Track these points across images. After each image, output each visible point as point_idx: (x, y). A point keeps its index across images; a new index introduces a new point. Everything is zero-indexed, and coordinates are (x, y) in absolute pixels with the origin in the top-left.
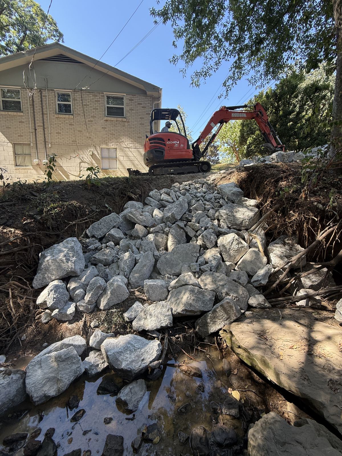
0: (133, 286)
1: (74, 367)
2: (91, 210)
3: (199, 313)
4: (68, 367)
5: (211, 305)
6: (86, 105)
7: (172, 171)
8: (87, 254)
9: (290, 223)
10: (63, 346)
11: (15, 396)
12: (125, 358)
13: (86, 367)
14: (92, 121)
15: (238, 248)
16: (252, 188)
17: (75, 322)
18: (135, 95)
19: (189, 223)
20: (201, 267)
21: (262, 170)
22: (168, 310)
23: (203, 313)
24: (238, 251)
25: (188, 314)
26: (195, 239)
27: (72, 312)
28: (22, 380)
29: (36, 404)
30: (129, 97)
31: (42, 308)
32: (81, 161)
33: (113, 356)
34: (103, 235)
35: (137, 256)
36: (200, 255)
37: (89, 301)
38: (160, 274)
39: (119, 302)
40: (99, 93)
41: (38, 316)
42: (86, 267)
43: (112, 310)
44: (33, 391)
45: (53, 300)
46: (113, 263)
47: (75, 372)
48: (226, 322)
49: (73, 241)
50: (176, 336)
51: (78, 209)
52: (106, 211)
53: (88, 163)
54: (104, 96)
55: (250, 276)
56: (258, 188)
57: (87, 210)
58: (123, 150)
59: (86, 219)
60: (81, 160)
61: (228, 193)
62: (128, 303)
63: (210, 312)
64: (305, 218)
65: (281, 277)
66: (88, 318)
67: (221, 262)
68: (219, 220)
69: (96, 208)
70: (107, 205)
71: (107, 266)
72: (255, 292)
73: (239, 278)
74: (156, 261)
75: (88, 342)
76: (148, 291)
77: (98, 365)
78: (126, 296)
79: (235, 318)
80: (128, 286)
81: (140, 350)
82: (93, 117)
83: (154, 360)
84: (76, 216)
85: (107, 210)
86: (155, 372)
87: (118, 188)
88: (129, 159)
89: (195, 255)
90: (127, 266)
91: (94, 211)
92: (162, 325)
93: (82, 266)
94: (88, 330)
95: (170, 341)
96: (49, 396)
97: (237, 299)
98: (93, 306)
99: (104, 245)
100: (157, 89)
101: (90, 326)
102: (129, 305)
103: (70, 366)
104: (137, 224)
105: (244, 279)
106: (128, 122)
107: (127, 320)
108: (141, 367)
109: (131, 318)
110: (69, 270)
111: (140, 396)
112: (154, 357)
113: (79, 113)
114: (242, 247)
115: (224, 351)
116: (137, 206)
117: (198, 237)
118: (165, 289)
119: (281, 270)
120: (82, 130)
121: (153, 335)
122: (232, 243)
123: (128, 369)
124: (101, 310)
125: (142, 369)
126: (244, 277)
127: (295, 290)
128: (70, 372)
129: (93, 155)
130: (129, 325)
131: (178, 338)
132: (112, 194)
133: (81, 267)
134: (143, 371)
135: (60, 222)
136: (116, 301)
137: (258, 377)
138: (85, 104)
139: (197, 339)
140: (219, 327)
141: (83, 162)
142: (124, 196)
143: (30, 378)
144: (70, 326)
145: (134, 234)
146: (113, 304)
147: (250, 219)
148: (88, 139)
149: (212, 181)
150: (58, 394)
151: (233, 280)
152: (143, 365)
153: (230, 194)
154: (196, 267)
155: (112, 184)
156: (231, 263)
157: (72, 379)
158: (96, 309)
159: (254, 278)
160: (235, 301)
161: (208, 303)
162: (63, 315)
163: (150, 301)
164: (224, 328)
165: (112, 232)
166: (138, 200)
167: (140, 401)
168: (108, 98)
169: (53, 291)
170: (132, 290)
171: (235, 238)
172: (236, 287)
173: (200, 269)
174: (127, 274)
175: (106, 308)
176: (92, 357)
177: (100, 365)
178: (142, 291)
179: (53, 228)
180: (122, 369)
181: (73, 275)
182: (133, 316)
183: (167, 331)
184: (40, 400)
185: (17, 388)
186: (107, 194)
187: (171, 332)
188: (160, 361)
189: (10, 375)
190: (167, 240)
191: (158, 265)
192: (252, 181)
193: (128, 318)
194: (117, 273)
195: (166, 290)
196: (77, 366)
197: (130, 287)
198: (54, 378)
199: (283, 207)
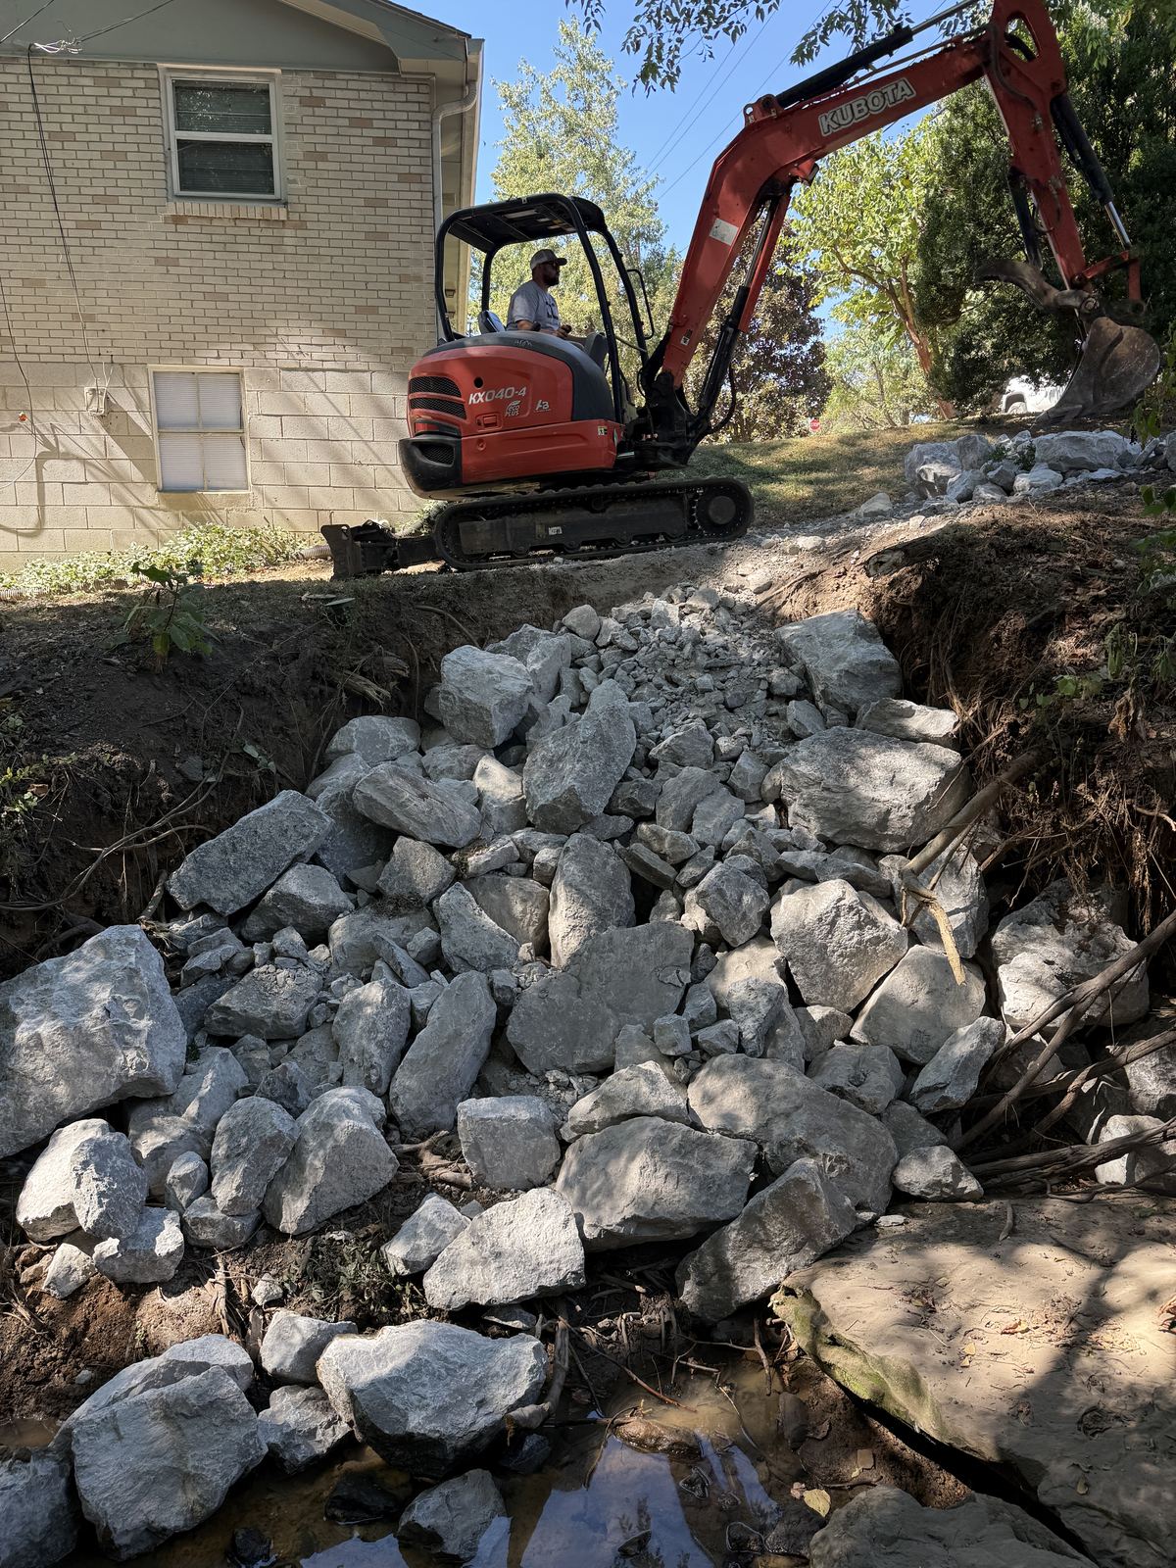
0: (406, 1127)
1: (237, 1434)
2: (180, 779)
3: (689, 1231)
4: (213, 1434)
5: (738, 1195)
6: (62, 136)
7: (552, 531)
8: (188, 993)
9: (1075, 835)
10: (172, 1370)
11: (49, 1531)
12: (414, 1398)
13: (272, 1440)
14: (95, 225)
15: (860, 942)
16: (936, 647)
17: (186, 1287)
18: (332, 76)
19: (644, 826)
20: (703, 1035)
21: (980, 564)
22: (566, 1224)
23: (709, 1229)
24: (861, 954)
25: (647, 1233)
26: (673, 901)
27: (172, 1248)
28: (63, 1481)
29: (124, 1555)
30: (300, 84)
31: (39, 1236)
32: (42, 449)
33: (371, 1394)
34: (246, 899)
35: (421, 995)
36: (694, 973)
37: (234, 1200)
38: (519, 1068)
39: (359, 1200)
40: (133, 67)
41: (30, 1270)
42: (193, 1054)
43: (334, 1235)
44: (110, 1511)
45: (100, 1204)
46: (308, 1028)
47: (243, 1452)
48: (794, 1259)
49: (130, 943)
50: (600, 1325)
51: (123, 782)
52: (249, 780)
53: (84, 461)
54: (155, 84)
55: (910, 1068)
56: (962, 648)
57: (162, 783)
58: (274, 385)
59: (164, 828)
60: (46, 443)
61: (825, 673)
62: (395, 1203)
63: (733, 1225)
64: (1136, 817)
65: (1033, 1065)
66: (236, 1271)
67: (787, 1007)
68: (781, 807)
69: (204, 769)
70: (251, 750)
71: (285, 1047)
72: (924, 1134)
73: (858, 1081)
74: (504, 1011)
75: (256, 1359)
76: (476, 1147)
77: (312, 1433)
78: (387, 1172)
79: (829, 1240)
80: (386, 1132)
81: (466, 1370)
82: (104, 200)
83: (521, 1402)
84: (111, 815)
85: (255, 774)
86: (526, 1448)
87: (295, 657)
88: (313, 428)
89: (672, 978)
90: (380, 1045)
91: (194, 784)
92: (545, 1282)
93: (177, 1050)
94: (245, 1314)
95: (577, 1340)
96: (164, 1529)
97: (844, 1166)
98: (249, 1222)
99: (259, 951)
100: (455, 44)
101: (251, 1301)
102: (399, 1209)
103: (222, 1430)
104: (401, 839)
105: (882, 1081)
106: (301, 225)
107: (401, 1269)
108: (475, 1428)
109: (415, 1263)
110: (132, 1072)
111: (480, 1519)
112: (521, 1393)
113: (20, 180)
114: (877, 941)
115: (786, 1368)
116: (394, 743)
117: (684, 890)
118: (549, 1139)
119: (1037, 1037)
120: (48, 276)
121: (510, 1324)
122: (833, 923)
123: (431, 1434)
124: (284, 1236)
125: (480, 1435)
126: (883, 1071)
127: (1096, 1121)
128: (225, 1452)
129: (110, 416)
130: (408, 1291)
131: (607, 1331)
132: (270, 688)
133: (176, 1059)
134: (485, 1441)
135: (50, 848)
136: (344, 1198)
137: (899, 1441)
138: (56, 128)
139: (686, 1332)
140: (769, 1282)
141: (53, 453)
142: (327, 689)
143: (90, 1474)
144: (172, 1303)
145: (392, 889)
146: (334, 1209)
147: (921, 804)
148: (79, 326)
149: (758, 592)
150: (192, 1525)
151: (833, 1089)
152: (483, 1422)
153: (835, 675)
154: (675, 1034)
155: (261, 635)
156: (828, 1010)
157: (235, 1472)
158: (261, 1234)
159: (925, 1079)
160: (834, 1174)
161: (727, 1187)
162: (138, 1259)
163: (486, 1191)
164: (785, 1283)
165: (293, 883)
166: (393, 709)
167: (482, 1532)
168: (182, 88)
169: (92, 1167)
170: (406, 1147)
171: (846, 902)
172: (843, 1117)
173: (695, 1043)
174: (379, 1080)
175: (308, 1225)
176: (286, 1408)
177: (320, 1431)
178: (448, 1149)
179: (21, 882)
180: (411, 1435)
181: (143, 1095)
182: (424, 1255)
183: (563, 1307)
184: (136, 1541)
185: (51, 1507)
186: (246, 690)
187: (578, 1308)
188: (546, 1406)
189: (28, 1461)
190: (547, 908)
191: (514, 1031)
192: (935, 613)
193: (405, 1262)
194: (333, 1077)
195: (553, 1139)
196: (245, 1431)
197: (396, 1135)
198: (171, 1471)
199: (1048, 767)
